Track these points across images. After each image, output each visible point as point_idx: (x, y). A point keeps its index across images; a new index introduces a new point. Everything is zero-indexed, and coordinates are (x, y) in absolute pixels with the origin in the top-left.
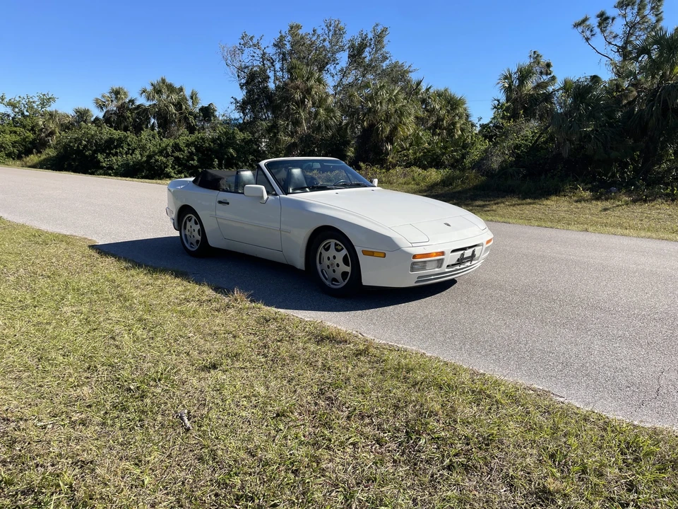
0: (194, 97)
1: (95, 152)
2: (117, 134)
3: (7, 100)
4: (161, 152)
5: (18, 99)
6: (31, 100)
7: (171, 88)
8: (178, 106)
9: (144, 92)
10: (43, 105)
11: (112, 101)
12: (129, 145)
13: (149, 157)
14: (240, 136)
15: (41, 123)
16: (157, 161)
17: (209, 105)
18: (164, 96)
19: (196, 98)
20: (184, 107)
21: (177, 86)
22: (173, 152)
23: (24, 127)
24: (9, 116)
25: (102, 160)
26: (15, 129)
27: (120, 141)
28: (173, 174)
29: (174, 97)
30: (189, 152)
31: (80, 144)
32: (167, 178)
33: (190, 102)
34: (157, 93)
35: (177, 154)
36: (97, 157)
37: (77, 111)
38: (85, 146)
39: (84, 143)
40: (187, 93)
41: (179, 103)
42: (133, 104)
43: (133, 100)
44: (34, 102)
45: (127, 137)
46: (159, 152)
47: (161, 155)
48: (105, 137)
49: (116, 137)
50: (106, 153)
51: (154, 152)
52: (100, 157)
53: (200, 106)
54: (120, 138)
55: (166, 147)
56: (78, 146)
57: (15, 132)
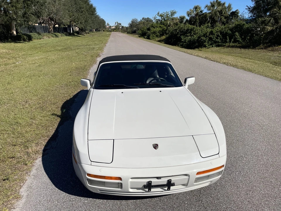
0: (229, 7)
1: (181, 35)
2: (191, 27)
3: (160, 14)
4: (204, 36)
5: (163, 13)
6: (168, 13)
7: (219, 4)
8: (221, 12)
9: (207, 6)
10: (172, 15)
11: (193, 12)
12: (194, 32)
13: (199, 37)
14: (246, 26)
15: (169, 23)
16: (201, 39)
17: (236, 11)
18: (216, 8)
19: (230, 7)
20: (223, 12)
21: (222, 2)
22: (209, 35)
23: (164, 24)
24: (160, 20)
25: (183, 38)
26: (161, 25)
27: (192, 30)
28: (207, 46)
29: (220, 8)
30: (217, 35)
31: (176, 32)
32: (204, 47)
33: (227, 10)
34: (212, 7)
35: (211, 36)
36: (181, 37)
37: (180, 17)
38: (178, 33)
39: (178, 31)
40: (226, 5)
41: (221, 10)
42: (202, 12)
43: (202, 11)
44: (168, 14)
45: (194, 28)
46: (203, 35)
47: (204, 37)
48: (186, 28)
49: (190, 28)
50: (184, 35)
51: (201, 35)
52: (182, 37)
53: (231, 11)
54: (191, 29)
55: (207, 32)
56: (175, 33)
57: (161, 27)
